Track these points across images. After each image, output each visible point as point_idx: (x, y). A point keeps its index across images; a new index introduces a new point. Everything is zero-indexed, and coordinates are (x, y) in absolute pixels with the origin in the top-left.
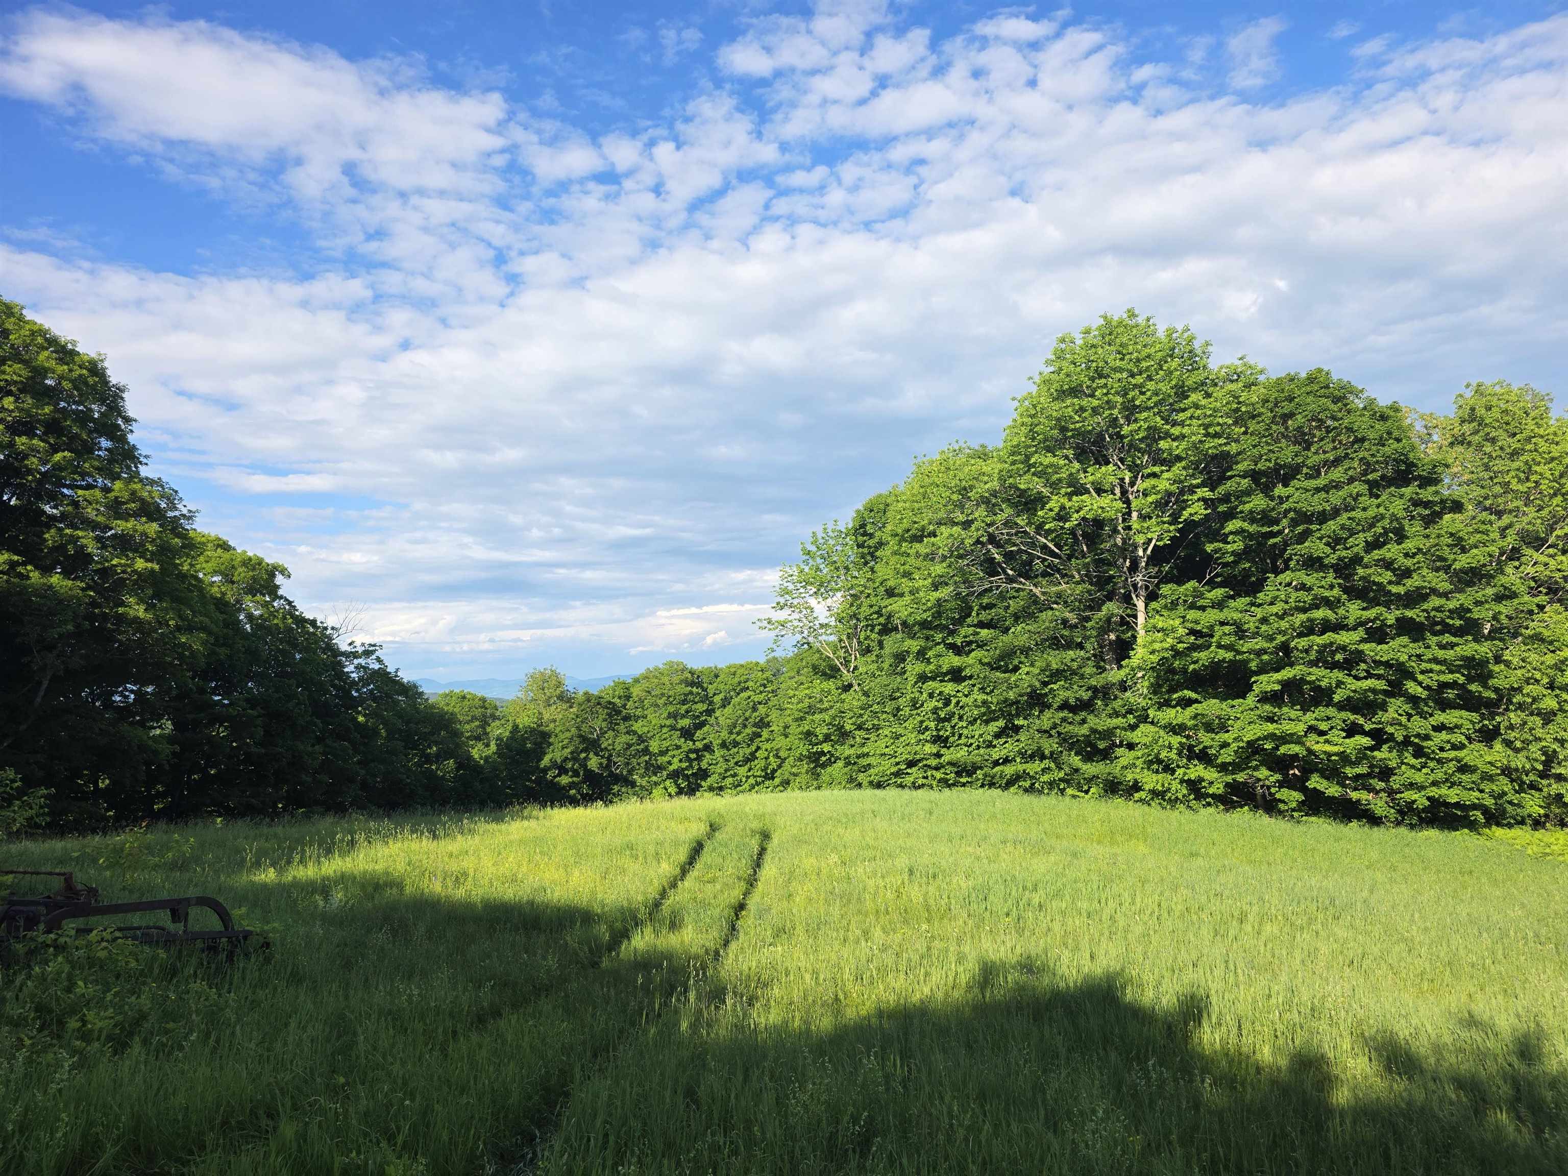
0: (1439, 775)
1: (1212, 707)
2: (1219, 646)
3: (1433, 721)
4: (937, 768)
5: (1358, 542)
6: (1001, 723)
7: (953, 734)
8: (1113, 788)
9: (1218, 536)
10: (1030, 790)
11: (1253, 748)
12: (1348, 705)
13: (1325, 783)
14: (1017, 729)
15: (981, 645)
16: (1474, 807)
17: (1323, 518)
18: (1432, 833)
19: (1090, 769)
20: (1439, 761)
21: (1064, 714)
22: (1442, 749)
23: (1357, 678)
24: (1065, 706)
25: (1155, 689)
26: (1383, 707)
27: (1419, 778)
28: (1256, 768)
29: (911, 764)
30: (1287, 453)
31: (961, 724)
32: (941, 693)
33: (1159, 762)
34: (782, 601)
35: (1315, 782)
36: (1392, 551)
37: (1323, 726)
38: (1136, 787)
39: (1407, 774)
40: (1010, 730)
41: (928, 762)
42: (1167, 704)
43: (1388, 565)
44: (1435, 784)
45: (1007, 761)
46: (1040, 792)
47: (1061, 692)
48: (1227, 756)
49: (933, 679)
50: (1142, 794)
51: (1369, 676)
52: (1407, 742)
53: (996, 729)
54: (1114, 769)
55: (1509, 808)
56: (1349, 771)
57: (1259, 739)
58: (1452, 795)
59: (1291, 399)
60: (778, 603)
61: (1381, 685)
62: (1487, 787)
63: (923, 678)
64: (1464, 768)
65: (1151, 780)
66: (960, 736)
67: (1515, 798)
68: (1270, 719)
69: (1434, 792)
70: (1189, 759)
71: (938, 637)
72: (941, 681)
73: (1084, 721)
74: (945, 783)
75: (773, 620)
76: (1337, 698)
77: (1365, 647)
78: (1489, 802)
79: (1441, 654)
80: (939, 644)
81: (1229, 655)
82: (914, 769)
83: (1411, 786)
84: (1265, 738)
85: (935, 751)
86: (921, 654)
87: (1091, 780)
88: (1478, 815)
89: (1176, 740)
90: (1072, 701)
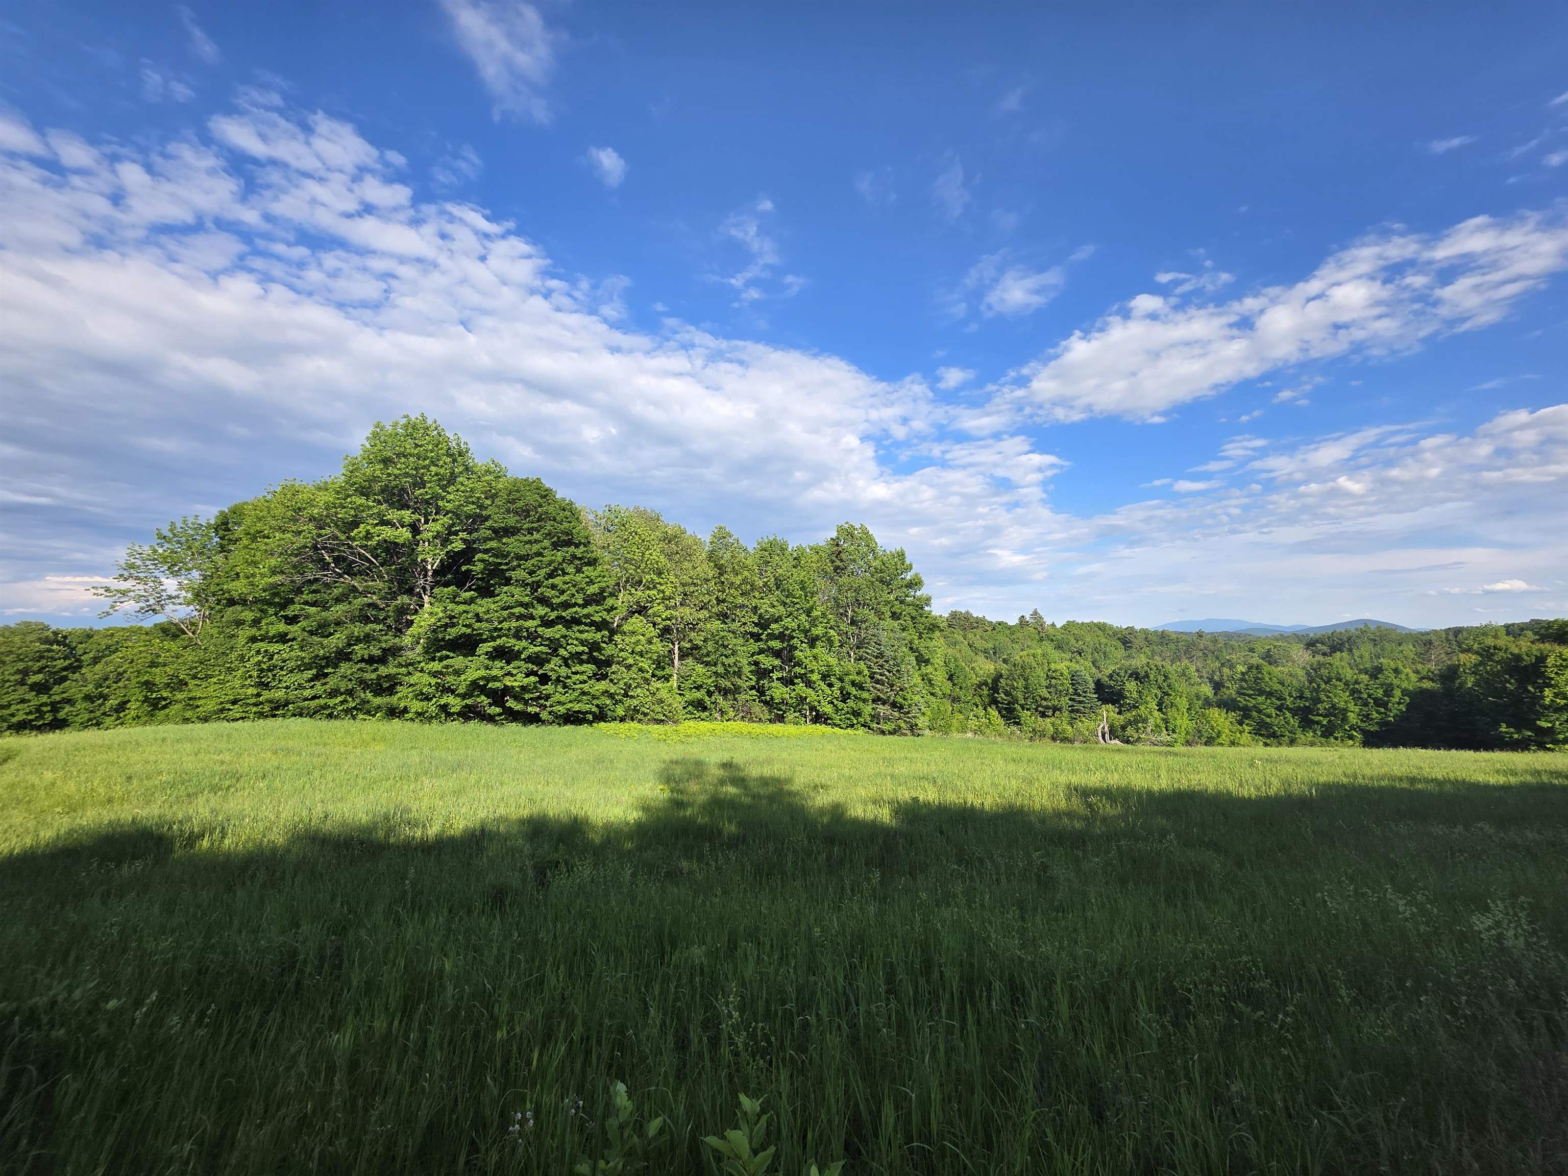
0: (573, 697)
1: (458, 661)
2: (463, 626)
3: (573, 669)
4: (255, 705)
5: (542, 572)
6: (314, 671)
7: (274, 679)
8: (393, 713)
9: (469, 561)
10: (330, 716)
11: (474, 684)
12: (529, 659)
13: (515, 704)
14: (326, 675)
15: (307, 617)
16: (587, 713)
17: (526, 558)
18: (569, 728)
19: (378, 701)
20: (574, 690)
21: (363, 665)
22: (575, 684)
23: (535, 646)
24: (363, 660)
25: (426, 651)
26: (549, 661)
27: (563, 699)
28: (478, 696)
29: (234, 702)
30: (512, 520)
31: (282, 673)
32: (266, 651)
33: (422, 694)
34: (126, 574)
35: (511, 703)
36: (557, 581)
37: (514, 672)
38: (405, 710)
39: (557, 697)
40: (320, 676)
41: (248, 701)
42: (433, 659)
43: (553, 587)
44: (570, 702)
45: (314, 698)
46: (336, 717)
47: (360, 650)
48: (461, 690)
49: (262, 640)
50: (410, 715)
51: (542, 645)
52: (558, 680)
53: (309, 676)
54: (394, 700)
55: (609, 713)
56: (527, 696)
57: (477, 679)
58: (577, 707)
59: (518, 491)
60: (121, 576)
61: (545, 649)
62: (595, 702)
63: (253, 639)
64: (584, 693)
65: (416, 706)
66: (280, 681)
67: (612, 708)
68: (487, 668)
69: (569, 706)
70: (442, 692)
71: (271, 611)
72: (269, 642)
73: (376, 670)
74: (261, 715)
75: (112, 589)
76: (523, 656)
77: (539, 629)
78: (594, 709)
79: (578, 635)
80: (271, 615)
81: (469, 631)
82: (236, 706)
83: (559, 703)
84: (480, 678)
85: (255, 692)
86: (256, 622)
87: (378, 708)
88: (590, 717)
89: (433, 681)
90: (366, 657)
